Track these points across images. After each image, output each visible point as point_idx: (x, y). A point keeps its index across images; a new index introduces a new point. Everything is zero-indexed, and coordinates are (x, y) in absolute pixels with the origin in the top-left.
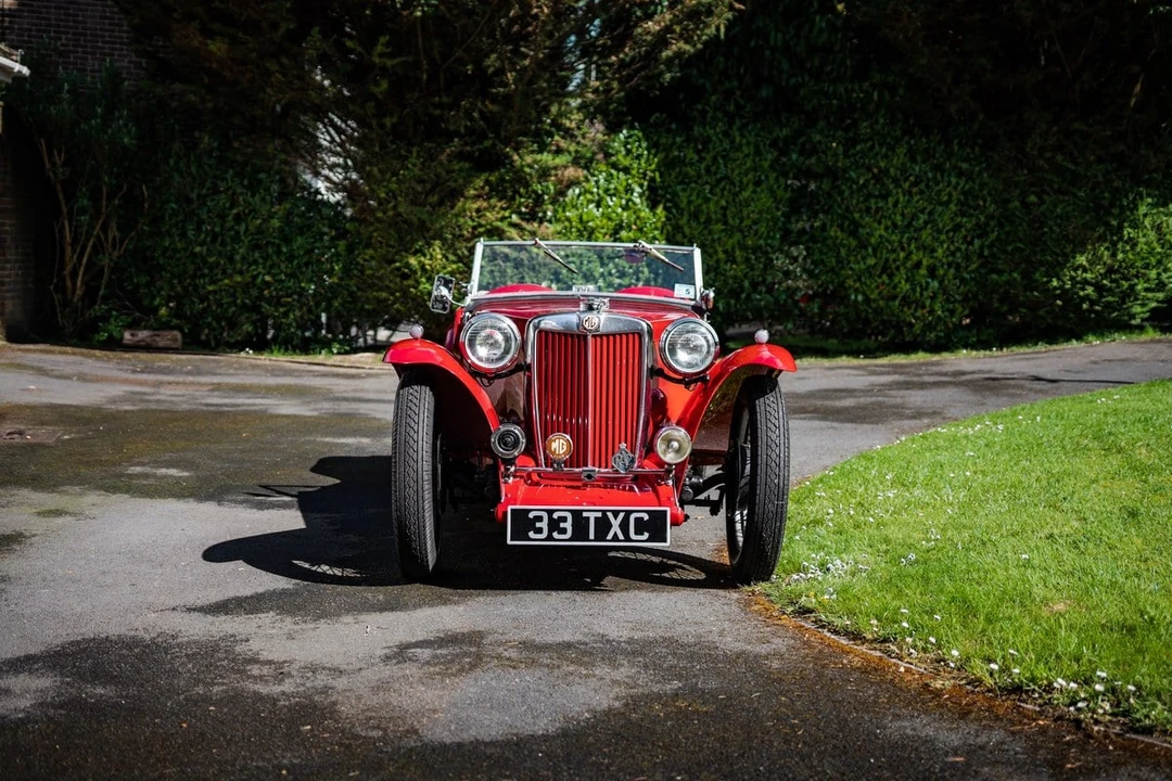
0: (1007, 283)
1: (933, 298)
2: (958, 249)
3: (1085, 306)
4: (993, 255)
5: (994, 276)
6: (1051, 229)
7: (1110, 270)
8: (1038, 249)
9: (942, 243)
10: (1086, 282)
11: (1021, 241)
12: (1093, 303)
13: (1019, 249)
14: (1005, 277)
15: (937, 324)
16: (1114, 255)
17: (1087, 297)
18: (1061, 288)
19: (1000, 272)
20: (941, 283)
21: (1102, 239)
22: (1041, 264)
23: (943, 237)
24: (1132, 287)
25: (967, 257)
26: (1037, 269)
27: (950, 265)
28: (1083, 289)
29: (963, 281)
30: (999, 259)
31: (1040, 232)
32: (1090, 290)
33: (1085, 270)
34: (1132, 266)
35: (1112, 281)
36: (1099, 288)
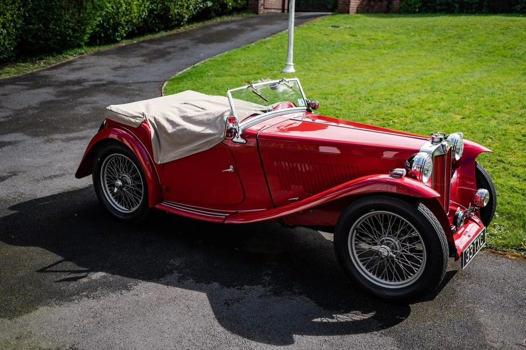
0: (37, 29)
1: (4, 39)
2: (15, 13)
3: (68, 39)
4: (29, 16)
5: (31, 26)
6: (56, 3)
7: (78, 22)
8: (50, 13)
9: (8, 10)
10: (69, 27)
11: (42, 9)
12: (71, 37)
13: (41, 13)
14: (36, 26)
15: (5, 52)
16: (79, 15)
17: (69, 34)
18: (60, 31)
19: (33, 24)
20: (7, 30)
21: (75, 7)
22: (52, 20)
23: (8, 8)
24: (85, 29)
25: (18, 18)
26: (50, 23)
27: (11, 22)
28: (68, 31)
29: (17, 29)
30: (33, 18)
31: (50, 4)
32: (70, 31)
33: (69, 22)
34: (85, 19)
35: (79, 26)
36: (74, 30)
